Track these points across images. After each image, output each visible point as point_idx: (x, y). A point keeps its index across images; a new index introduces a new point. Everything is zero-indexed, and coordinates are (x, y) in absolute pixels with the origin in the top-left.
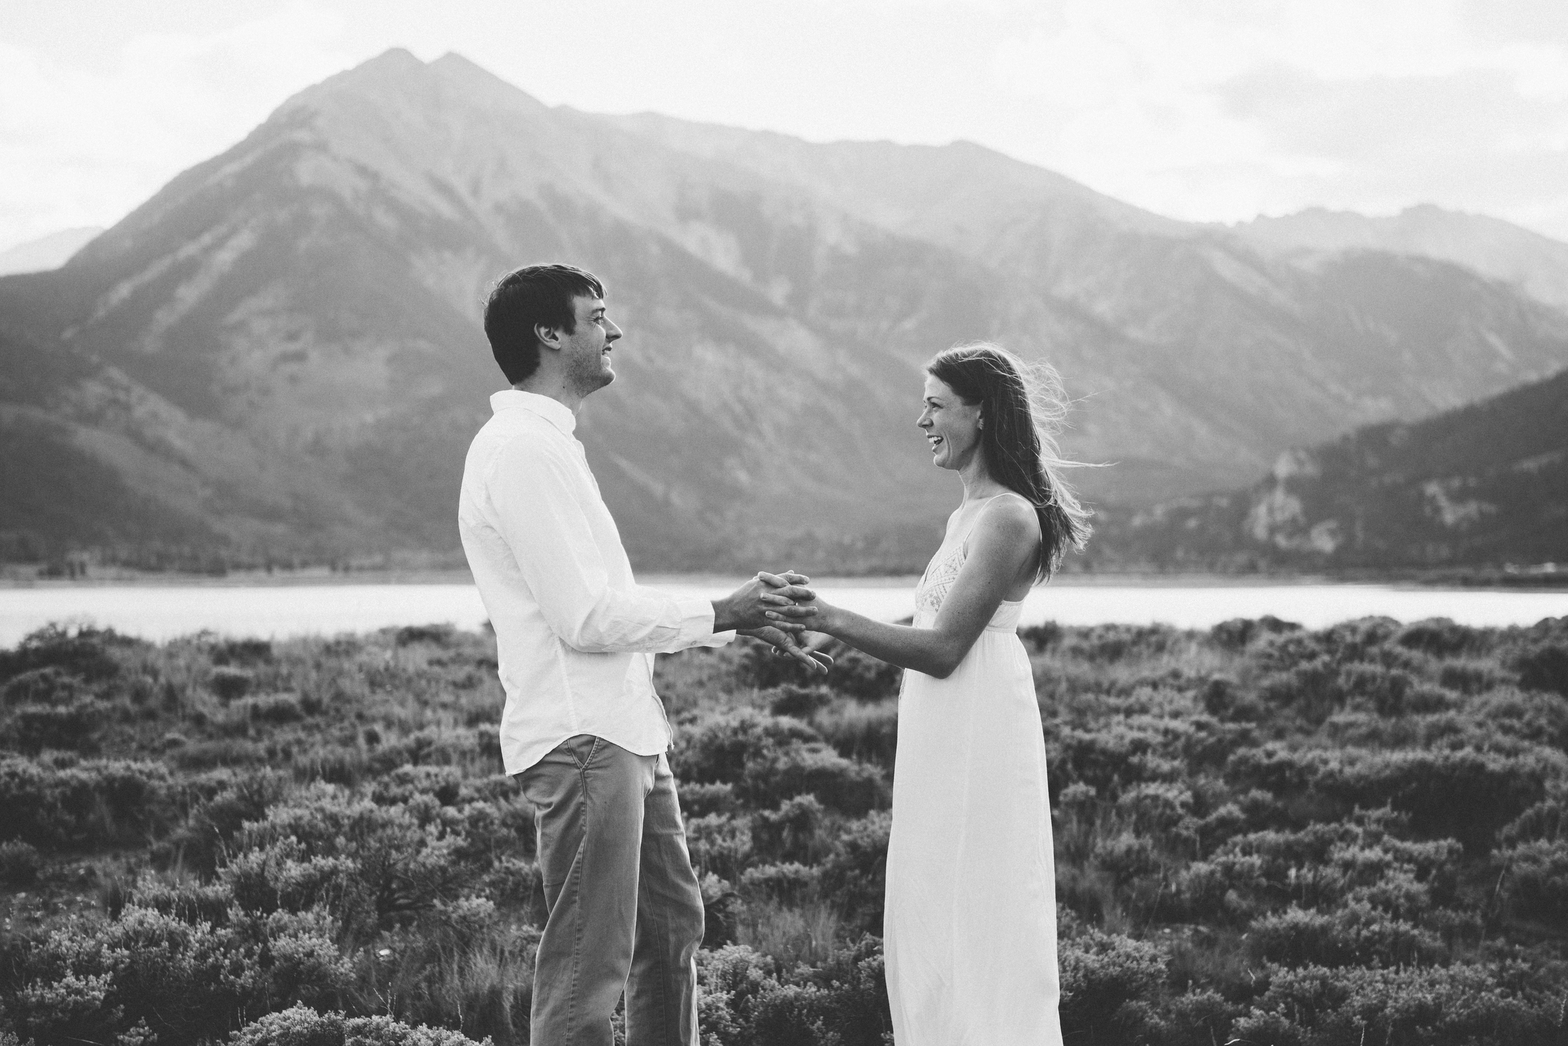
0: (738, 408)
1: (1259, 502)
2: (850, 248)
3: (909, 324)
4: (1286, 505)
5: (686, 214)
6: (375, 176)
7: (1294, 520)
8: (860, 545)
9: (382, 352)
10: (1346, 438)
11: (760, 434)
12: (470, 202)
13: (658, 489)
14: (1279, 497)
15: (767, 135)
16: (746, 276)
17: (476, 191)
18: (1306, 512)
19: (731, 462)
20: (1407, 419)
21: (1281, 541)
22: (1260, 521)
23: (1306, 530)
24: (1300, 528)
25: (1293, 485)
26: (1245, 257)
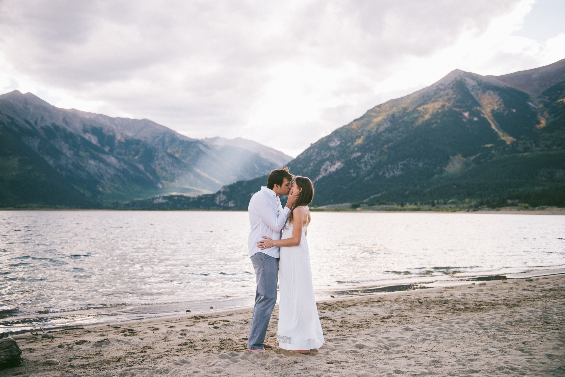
0: (99, 174)
1: (217, 196)
2: (123, 140)
3: (137, 157)
4: (223, 197)
5: (85, 131)
6: (12, 119)
7: (225, 200)
8: (131, 204)
9: (17, 159)
10: (234, 184)
11: (104, 180)
12: (35, 126)
13: (82, 191)
14: (221, 195)
15: (101, 115)
16: (99, 145)
17: (36, 123)
18: (227, 199)
19: (98, 186)
20: (246, 180)
21: (222, 204)
22: (217, 200)
23: (227, 203)
24: (226, 202)
25: (224, 193)
26: (206, 146)
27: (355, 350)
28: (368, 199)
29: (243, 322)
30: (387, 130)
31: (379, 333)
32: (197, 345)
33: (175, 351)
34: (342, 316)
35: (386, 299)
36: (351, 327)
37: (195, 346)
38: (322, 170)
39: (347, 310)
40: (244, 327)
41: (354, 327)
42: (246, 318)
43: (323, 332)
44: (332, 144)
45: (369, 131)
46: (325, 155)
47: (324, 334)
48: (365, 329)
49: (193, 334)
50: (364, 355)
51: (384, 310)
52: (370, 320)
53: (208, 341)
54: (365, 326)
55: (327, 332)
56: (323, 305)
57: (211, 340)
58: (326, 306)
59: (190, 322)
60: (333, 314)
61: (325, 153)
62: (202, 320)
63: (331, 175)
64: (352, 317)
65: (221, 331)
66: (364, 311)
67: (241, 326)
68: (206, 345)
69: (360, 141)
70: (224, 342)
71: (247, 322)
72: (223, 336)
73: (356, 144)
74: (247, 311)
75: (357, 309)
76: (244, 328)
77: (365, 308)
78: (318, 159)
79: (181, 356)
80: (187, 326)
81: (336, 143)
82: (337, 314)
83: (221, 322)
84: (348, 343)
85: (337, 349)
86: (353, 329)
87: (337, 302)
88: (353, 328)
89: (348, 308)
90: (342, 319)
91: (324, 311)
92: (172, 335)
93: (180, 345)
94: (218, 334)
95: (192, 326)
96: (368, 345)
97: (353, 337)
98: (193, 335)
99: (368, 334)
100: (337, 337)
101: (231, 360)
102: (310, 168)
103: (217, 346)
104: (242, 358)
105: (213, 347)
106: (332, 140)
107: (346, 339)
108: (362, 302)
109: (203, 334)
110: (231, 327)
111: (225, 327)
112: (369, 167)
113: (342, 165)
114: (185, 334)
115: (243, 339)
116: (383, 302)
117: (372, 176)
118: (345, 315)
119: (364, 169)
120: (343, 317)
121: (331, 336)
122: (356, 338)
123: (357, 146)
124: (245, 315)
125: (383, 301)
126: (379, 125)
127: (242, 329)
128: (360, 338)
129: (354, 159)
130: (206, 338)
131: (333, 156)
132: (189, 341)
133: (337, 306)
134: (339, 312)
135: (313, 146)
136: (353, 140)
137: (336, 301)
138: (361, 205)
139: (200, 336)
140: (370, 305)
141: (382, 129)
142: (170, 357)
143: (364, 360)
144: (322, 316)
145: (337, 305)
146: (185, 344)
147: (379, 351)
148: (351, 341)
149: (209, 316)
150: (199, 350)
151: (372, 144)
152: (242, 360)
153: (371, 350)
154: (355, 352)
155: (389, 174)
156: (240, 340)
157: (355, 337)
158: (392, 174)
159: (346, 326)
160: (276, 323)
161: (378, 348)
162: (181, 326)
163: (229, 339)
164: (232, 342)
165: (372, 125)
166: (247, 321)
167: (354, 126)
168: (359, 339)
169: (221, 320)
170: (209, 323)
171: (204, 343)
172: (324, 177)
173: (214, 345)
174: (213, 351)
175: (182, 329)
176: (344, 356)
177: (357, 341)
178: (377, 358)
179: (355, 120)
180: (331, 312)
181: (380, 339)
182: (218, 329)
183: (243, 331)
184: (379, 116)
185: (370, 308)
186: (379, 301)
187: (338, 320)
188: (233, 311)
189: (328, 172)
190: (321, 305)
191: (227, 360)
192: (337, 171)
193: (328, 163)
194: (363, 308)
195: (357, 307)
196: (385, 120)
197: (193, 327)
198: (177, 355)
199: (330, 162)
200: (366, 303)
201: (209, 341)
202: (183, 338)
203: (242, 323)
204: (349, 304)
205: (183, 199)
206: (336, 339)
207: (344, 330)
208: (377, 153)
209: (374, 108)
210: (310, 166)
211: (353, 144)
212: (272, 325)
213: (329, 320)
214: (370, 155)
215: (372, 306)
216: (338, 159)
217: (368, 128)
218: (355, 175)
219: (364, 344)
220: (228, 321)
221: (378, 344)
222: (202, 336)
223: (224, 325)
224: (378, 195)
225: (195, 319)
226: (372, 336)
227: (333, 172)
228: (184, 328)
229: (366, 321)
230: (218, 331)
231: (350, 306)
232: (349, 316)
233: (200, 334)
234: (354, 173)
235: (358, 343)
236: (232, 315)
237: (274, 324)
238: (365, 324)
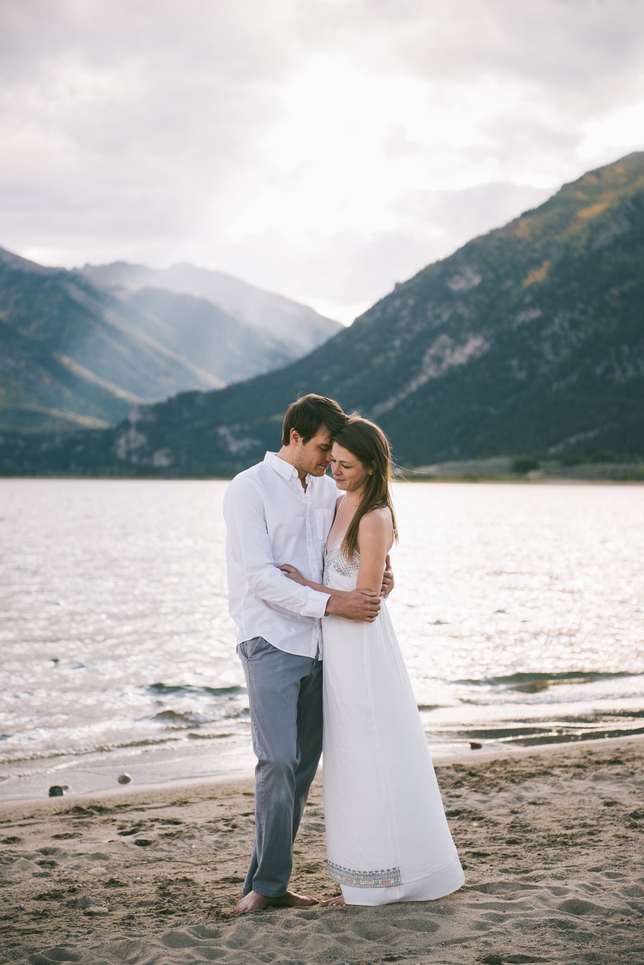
1: (120, 436)
4: (137, 439)
7: (142, 447)
10: (170, 400)
14: (133, 434)
18: (148, 443)
21: (134, 459)
22: (121, 448)
23: (150, 454)
24: (146, 452)
25: (141, 426)
26: (87, 288)
27: (562, 918)
28: (561, 446)
29: (221, 825)
30: (618, 243)
31: (630, 865)
32: (93, 899)
33: (26, 918)
34: (512, 806)
35: (637, 754)
36: (542, 844)
37: (86, 903)
38: (427, 359)
39: (526, 789)
40: (225, 840)
41: (552, 843)
42: (228, 814)
43: (462, 861)
44: (457, 285)
45: (567, 246)
46: (438, 317)
47: (464, 868)
48: (584, 851)
49: (76, 862)
50: (591, 936)
51: (633, 788)
52: (594, 822)
53: (122, 885)
54: (584, 839)
55: (474, 860)
56: (452, 772)
57: (130, 883)
58: (461, 774)
59: (64, 825)
60: (484, 802)
61: (438, 311)
62: (99, 818)
63: (454, 376)
64: (542, 812)
65: (159, 855)
66: (574, 794)
67: (215, 837)
68: (118, 899)
69: (538, 276)
70: (171, 888)
71: (234, 826)
72: (166, 871)
73: (527, 282)
74: (229, 792)
75: (553, 785)
76: (227, 846)
77: (576, 782)
78: (417, 327)
79: (47, 934)
80: (57, 837)
81: (469, 280)
82: (495, 802)
83: (157, 825)
84: (541, 898)
85: (510, 916)
86: (551, 852)
87: (494, 763)
88: (549, 846)
89: (527, 784)
90: (512, 818)
91: (458, 792)
92: (15, 867)
93: (40, 898)
94: (149, 862)
95: (71, 836)
96: (602, 904)
97: (555, 877)
98: (77, 867)
99: (597, 870)
100: (504, 878)
101: (200, 951)
102: (392, 354)
103: (151, 903)
104: (231, 944)
105: (140, 904)
106: (456, 272)
107: (533, 884)
108: (567, 762)
109: (106, 863)
110: (187, 841)
111: (168, 840)
112: (565, 352)
113: (487, 347)
114: (53, 864)
115: (225, 880)
116: (629, 765)
117: (574, 378)
118: (518, 805)
119: (551, 357)
120: (514, 812)
121: (487, 873)
122: (563, 882)
123: (530, 289)
124: (225, 802)
125: (628, 760)
126: (595, 227)
127: (220, 846)
128: (576, 882)
129: (523, 327)
130: (115, 877)
131: (458, 318)
132: (66, 887)
133: (492, 776)
134: (502, 794)
135: (402, 291)
136: (519, 271)
137: (489, 760)
138: (542, 463)
139: (98, 868)
140: (590, 774)
141: (604, 238)
142: (17, 937)
143: (593, 950)
144: (452, 809)
145: (494, 772)
146: (55, 896)
147: (633, 922)
148: (549, 892)
149: (119, 806)
150: (99, 914)
151: (574, 285)
152: (232, 951)
153: (611, 920)
154: (562, 924)
155: (624, 371)
156: (217, 882)
157: (561, 878)
158: (631, 373)
159: (528, 840)
160: (320, 828)
161: (631, 914)
162: (39, 836)
163: (185, 880)
164: (192, 888)
165: (575, 228)
166: (234, 822)
167: (523, 232)
168: (572, 884)
169: (157, 820)
170: (121, 828)
171: (110, 891)
172: (432, 381)
173: (141, 899)
174: (142, 920)
175: (42, 846)
176: (533, 937)
177: (567, 891)
178: (631, 946)
179: (525, 215)
180: (479, 796)
181: (633, 883)
182: (148, 848)
183: (222, 855)
184: (595, 202)
185: (592, 784)
186: (616, 762)
187: (500, 819)
188: (187, 790)
189: (444, 366)
190: (445, 771)
191: (188, 951)
192: (473, 363)
193: (444, 338)
194: (571, 784)
195: (552, 779)
196: (613, 213)
197: (76, 840)
198: (37, 932)
199: (451, 336)
200: (578, 766)
201: (126, 885)
202: (46, 875)
203: (217, 830)
204: (529, 770)
205: (21, 443)
206: (503, 885)
207: (524, 853)
208: (591, 311)
209: (581, 179)
210: (393, 348)
211: (518, 283)
212: (306, 836)
213: (473, 819)
214: (568, 315)
215: (596, 778)
216: (475, 329)
217: (562, 238)
218: (522, 375)
219: (588, 900)
220: (176, 823)
221: (630, 899)
222: (104, 870)
223: (167, 835)
224: (591, 434)
225: (77, 815)
226: (609, 875)
227: (460, 366)
228: (49, 844)
229: (584, 826)
230: (148, 852)
231: (531, 775)
232: (532, 807)
233: (97, 862)
234: (520, 368)
235: (570, 897)
236: (186, 803)
237: (314, 832)
238: (582, 835)
